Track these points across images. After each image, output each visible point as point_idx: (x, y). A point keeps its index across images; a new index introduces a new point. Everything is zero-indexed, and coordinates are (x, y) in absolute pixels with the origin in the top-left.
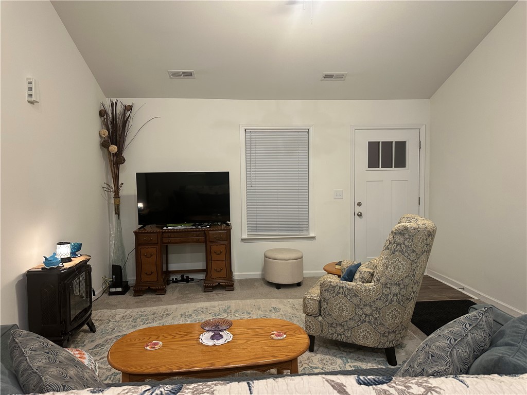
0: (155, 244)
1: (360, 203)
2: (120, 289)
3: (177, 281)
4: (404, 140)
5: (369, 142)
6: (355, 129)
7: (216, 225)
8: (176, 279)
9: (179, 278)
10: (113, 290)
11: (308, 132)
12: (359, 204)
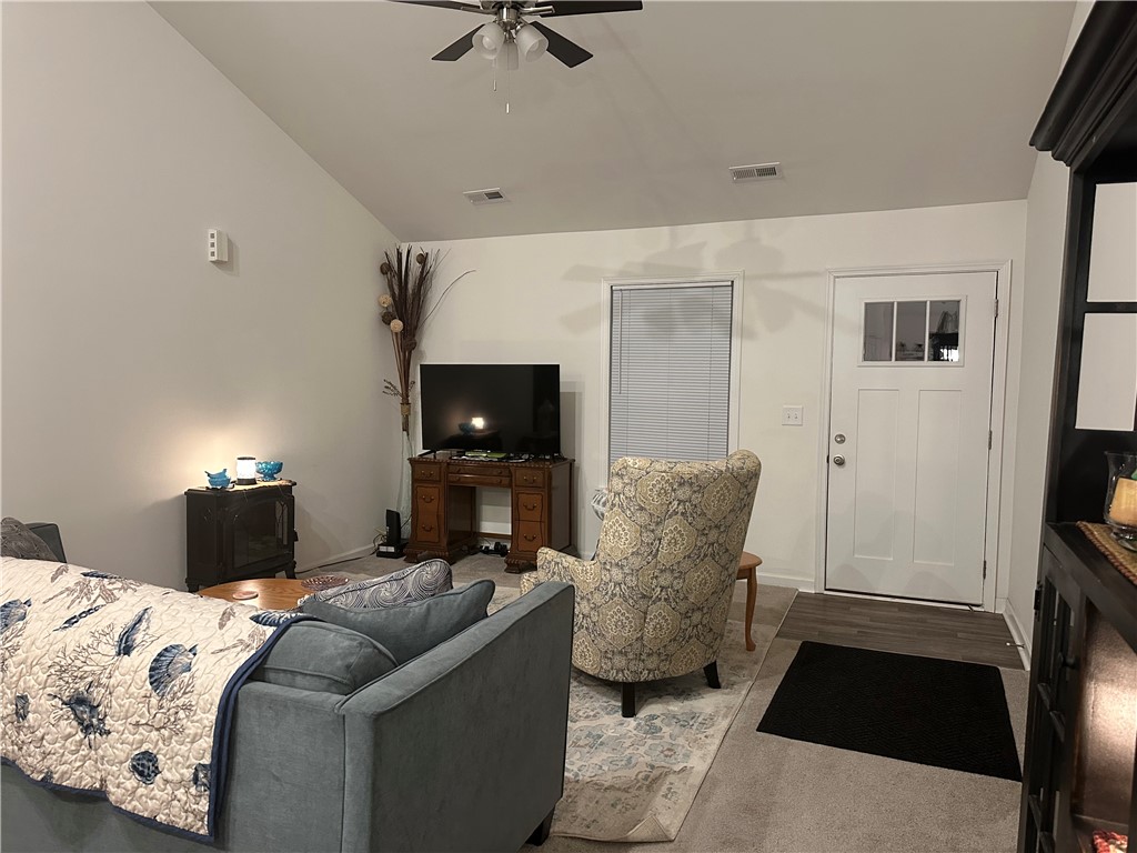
0: (435, 482)
1: (841, 436)
2: (392, 549)
3: (487, 551)
4: (957, 299)
5: (866, 304)
6: (835, 277)
7: (541, 459)
8: (487, 548)
9: (492, 547)
10: (383, 549)
11: (732, 286)
12: (841, 439)
